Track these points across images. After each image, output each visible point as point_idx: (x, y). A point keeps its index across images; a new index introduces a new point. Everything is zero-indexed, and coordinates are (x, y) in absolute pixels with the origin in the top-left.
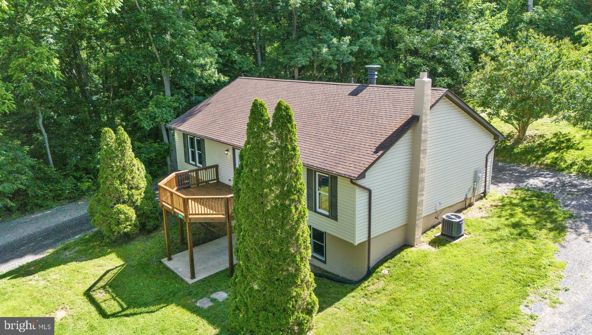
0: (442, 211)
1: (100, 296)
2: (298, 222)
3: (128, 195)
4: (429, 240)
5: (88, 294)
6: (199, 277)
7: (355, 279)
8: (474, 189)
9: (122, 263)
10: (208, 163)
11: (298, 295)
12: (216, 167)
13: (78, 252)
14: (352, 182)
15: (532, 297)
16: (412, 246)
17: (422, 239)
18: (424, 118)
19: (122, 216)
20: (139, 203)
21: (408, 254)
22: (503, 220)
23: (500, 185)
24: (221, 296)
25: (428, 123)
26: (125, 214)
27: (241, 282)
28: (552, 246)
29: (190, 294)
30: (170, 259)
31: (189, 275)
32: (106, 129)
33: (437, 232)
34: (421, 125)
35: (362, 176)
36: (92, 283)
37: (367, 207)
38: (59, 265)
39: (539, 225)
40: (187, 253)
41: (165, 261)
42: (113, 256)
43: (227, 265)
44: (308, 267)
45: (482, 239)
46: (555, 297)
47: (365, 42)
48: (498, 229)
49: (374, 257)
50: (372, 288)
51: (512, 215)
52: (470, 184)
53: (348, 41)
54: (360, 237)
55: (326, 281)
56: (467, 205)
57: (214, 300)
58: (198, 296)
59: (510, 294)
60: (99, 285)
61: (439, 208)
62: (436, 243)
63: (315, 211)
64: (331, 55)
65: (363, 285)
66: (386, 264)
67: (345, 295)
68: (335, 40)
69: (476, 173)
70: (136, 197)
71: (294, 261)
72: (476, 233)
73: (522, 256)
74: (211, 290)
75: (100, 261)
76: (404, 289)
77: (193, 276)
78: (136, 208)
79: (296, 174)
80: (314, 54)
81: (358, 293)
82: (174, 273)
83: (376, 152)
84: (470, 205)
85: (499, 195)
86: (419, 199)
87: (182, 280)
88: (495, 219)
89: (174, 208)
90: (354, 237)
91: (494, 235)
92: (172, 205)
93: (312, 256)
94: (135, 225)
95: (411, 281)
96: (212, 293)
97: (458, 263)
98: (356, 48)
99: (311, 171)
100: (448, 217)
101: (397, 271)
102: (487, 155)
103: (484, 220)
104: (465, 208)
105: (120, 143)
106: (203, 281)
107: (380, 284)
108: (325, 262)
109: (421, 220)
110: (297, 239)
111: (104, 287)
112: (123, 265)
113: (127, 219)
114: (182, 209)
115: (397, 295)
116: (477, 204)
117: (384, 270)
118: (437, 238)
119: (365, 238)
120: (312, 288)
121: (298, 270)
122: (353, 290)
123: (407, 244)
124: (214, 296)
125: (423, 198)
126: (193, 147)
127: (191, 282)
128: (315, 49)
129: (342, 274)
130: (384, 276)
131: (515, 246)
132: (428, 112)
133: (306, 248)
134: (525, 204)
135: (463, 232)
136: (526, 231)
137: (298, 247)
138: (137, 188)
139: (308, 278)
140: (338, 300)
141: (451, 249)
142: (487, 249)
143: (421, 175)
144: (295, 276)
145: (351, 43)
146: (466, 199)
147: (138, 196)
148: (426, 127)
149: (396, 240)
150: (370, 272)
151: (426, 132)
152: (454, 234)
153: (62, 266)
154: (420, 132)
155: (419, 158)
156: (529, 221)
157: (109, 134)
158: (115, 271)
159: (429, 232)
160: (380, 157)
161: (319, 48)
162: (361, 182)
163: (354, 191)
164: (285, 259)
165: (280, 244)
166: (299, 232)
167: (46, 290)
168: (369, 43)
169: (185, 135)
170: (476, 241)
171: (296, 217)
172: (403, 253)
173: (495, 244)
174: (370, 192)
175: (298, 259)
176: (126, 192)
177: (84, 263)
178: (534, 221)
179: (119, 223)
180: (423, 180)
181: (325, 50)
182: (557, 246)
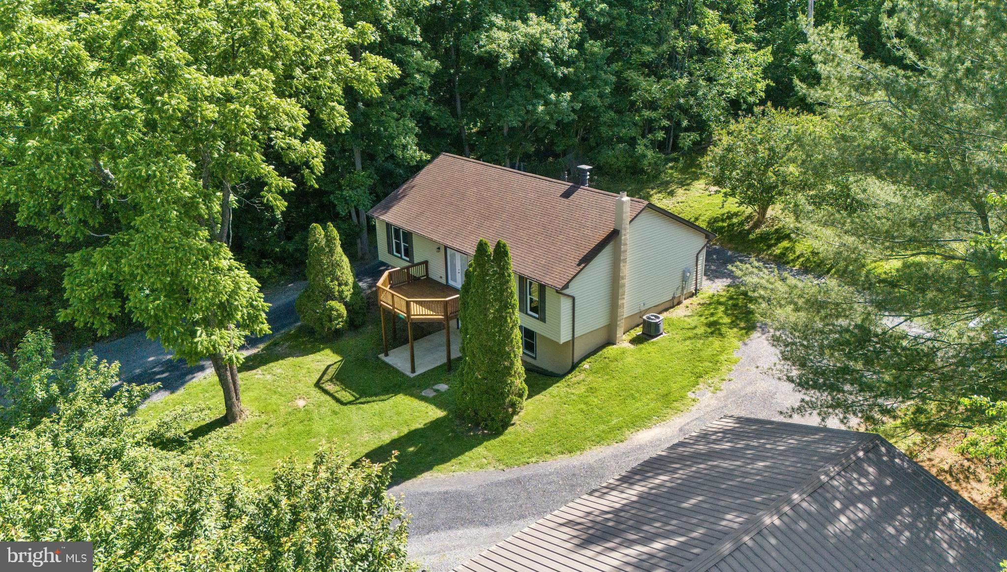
0: (646, 311)
1: (330, 387)
2: (512, 328)
3: (338, 291)
4: (630, 338)
5: (318, 385)
6: (419, 371)
7: (562, 373)
8: (683, 289)
9: (340, 358)
10: (417, 260)
11: (512, 382)
12: (426, 263)
13: (289, 347)
14: (557, 292)
15: (701, 386)
16: (614, 344)
17: (624, 337)
18: (623, 232)
19: (335, 313)
20: (348, 299)
21: (610, 351)
22: (703, 319)
23: (716, 280)
24: (443, 387)
25: (628, 236)
26: (337, 310)
27: (468, 373)
28: (736, 343)
29: (414, 386)
30: (387, 355)
31: (410, 369)
32: (315, 225)
33: (639, 331)
34: (621, 239)
35: (566, 286)
36: (318, 377)
37: (570, 311)
38: (277, 360)
39: (733, 325)
40: (408, 347)
41: (382, 356)
42: (328, 351)
43: (445, 360)
44: (520, 362)
45: (677, 337)
46: (718, 385)
47: (590, 97)
48: (695, 327)
49: (578, 355)
50: (574, 380)
51: (712, 315)
52: (678, 282)
53: (569, 98)
54: (565, 337)
55: (536, 374)
56: (674, 303)
57: (437, 391)
58: (422, 387)
59: (685, 383)
60: (326, 378)
61: (643, 309)
62: (636, 341)
63: (527, 313)
64: (548, 113)
65: (567, 377)
66: (588, 360)
67: (550, 386)
68: (553, 97)
69: (684, 273)
70: (346, 293)
71: (509, 357)
72: (674, 332)
73: (707, 353)
74: (432, 382)
75: (317, 356)
76: (600, 380)
77: (413, 371)
78: (345, 304)
79: (511, 293)
80: (528, 112)
81: (562, 384)
82: (394, 368)
83: (579, 265)
84: (679, 303)
85: (711, 292)
86: (620, 302)
87: (404, 374)
88: (696, 318)
89: (394, 308)
90: (559, 337)
91: (690, 334)
92: (393, 306)
93: (524, 353)
94: (346, 321)
95: (607, 374)
96: (434, 385)
97: (649, 359)
98: (578, 106)
99: (522, 279)
100: (649, 318)
101: (597, 365)
102: (698, 254)
103: (686, 319)
104: (673, 307)
105: (329, 240)
106: (423, 374)
107: (582, 376)
108: (535, 358)
109: (623, 321)
110: (512, 341)
111: (331, 380)
112: (341, 361)
113: (340, 316)
114: (405, 310)
115: (595, 385)
116: (686, 302)
117: (586, 365)
118: (638, 337)
119: (569, 338)
120: (522, 379)
121: (512, 364)
122: (558, 382)
123: (610, 341)
124: (436, 387)
125: (625, 301)
126: (397, 237)
127: (412, 375)
128: (530, 108)
129: (550, 369)
130: (585, 370)
131: (703, 344)
132: (628, 226)
133: (518, 348)
134: (730, 302)
135: (661, 331)
136: (719, 329)
137: (513, 347)
138: (346, 284)
139: (519, 370)
140: (545, 389)
141: (646, 347)
142: (679, 347)
143: (622, 282)
144: (510, 368)
145: (573, 98)
146: (674, 298)
147: (348, 292)
148: (626, 239)
149: (600, 339)
150: (574, 367)
151: (626, 244)
152: (653, 334)
153: (281, 362)
154: (620, 245)
155: (619, 266)
156: (727, 320)
157: (318, 231)
158: (336, 366)
159: (632, 331)
160: (582, 270)
161: (534, 105)
162: (566, 291)
163: (559, 299)
164: (502, 356)
165: (499, 345)
166: (513, 336)
167: (276, 383)
168: (595, 98)
169: (388, 225)
170: (672, 340)
171: (511, 325)
172: (605, 350)
173: (688, 342)
174: (573, 299)
175: (512, 356)
176: (337, 288)
177: (301, 358)
178: (729, 321)
179: (331, 321)
180: (624, 285)
181: (541, 108)
182: (740, 344)
